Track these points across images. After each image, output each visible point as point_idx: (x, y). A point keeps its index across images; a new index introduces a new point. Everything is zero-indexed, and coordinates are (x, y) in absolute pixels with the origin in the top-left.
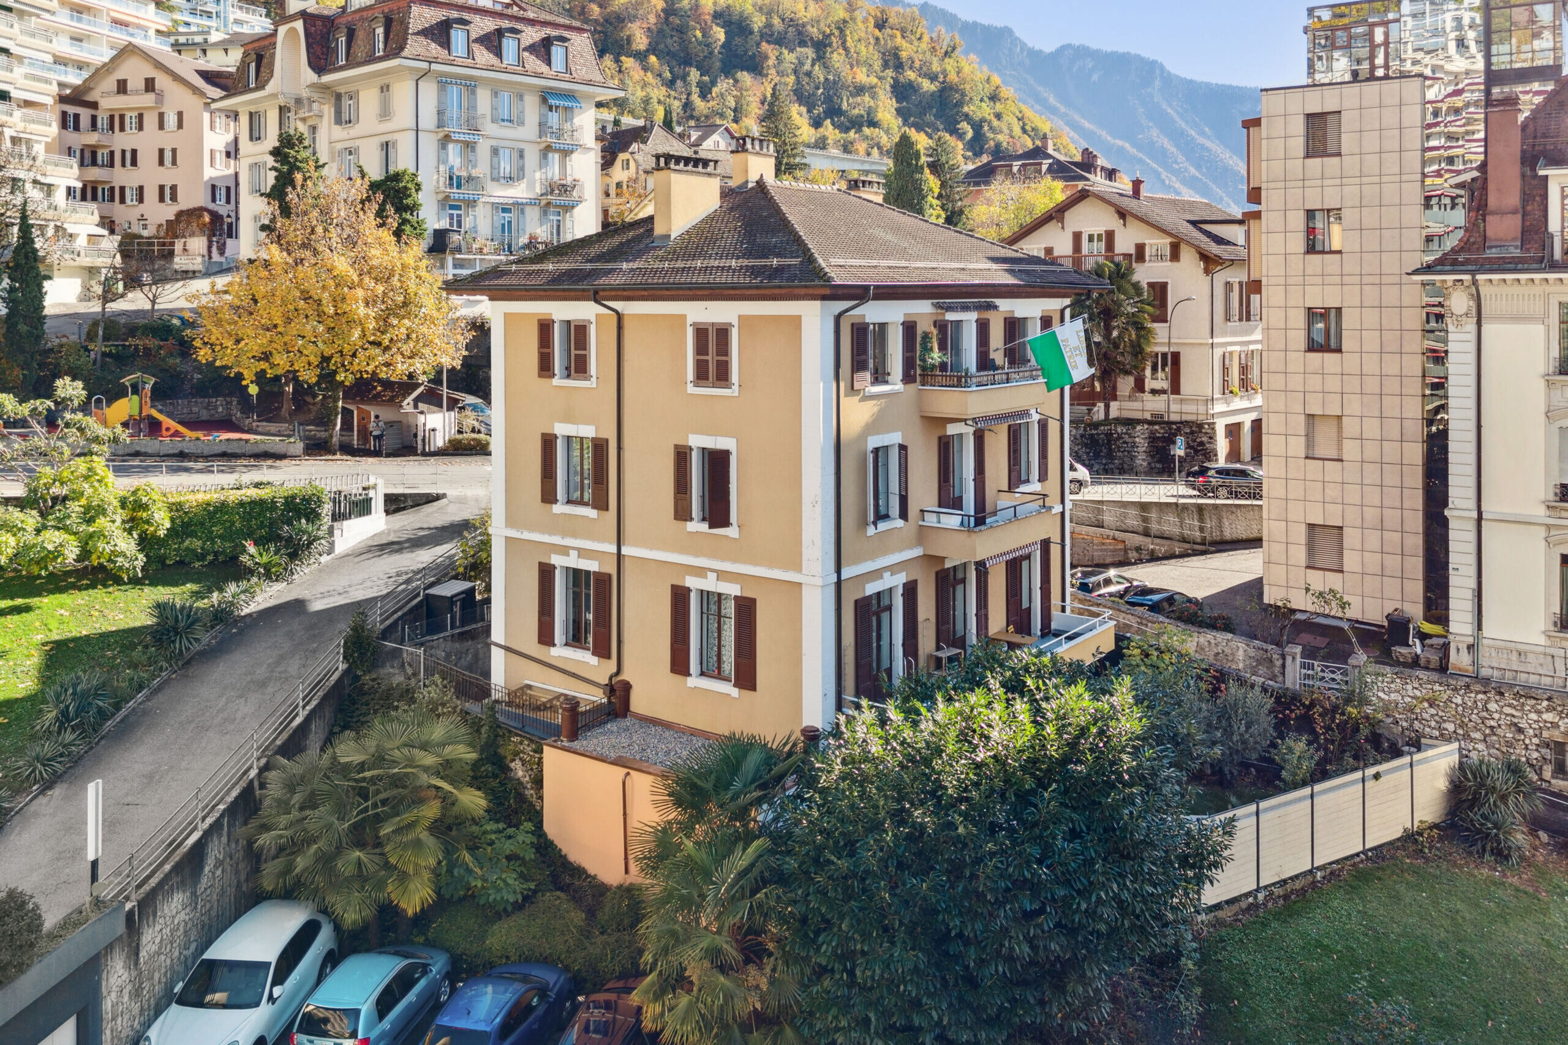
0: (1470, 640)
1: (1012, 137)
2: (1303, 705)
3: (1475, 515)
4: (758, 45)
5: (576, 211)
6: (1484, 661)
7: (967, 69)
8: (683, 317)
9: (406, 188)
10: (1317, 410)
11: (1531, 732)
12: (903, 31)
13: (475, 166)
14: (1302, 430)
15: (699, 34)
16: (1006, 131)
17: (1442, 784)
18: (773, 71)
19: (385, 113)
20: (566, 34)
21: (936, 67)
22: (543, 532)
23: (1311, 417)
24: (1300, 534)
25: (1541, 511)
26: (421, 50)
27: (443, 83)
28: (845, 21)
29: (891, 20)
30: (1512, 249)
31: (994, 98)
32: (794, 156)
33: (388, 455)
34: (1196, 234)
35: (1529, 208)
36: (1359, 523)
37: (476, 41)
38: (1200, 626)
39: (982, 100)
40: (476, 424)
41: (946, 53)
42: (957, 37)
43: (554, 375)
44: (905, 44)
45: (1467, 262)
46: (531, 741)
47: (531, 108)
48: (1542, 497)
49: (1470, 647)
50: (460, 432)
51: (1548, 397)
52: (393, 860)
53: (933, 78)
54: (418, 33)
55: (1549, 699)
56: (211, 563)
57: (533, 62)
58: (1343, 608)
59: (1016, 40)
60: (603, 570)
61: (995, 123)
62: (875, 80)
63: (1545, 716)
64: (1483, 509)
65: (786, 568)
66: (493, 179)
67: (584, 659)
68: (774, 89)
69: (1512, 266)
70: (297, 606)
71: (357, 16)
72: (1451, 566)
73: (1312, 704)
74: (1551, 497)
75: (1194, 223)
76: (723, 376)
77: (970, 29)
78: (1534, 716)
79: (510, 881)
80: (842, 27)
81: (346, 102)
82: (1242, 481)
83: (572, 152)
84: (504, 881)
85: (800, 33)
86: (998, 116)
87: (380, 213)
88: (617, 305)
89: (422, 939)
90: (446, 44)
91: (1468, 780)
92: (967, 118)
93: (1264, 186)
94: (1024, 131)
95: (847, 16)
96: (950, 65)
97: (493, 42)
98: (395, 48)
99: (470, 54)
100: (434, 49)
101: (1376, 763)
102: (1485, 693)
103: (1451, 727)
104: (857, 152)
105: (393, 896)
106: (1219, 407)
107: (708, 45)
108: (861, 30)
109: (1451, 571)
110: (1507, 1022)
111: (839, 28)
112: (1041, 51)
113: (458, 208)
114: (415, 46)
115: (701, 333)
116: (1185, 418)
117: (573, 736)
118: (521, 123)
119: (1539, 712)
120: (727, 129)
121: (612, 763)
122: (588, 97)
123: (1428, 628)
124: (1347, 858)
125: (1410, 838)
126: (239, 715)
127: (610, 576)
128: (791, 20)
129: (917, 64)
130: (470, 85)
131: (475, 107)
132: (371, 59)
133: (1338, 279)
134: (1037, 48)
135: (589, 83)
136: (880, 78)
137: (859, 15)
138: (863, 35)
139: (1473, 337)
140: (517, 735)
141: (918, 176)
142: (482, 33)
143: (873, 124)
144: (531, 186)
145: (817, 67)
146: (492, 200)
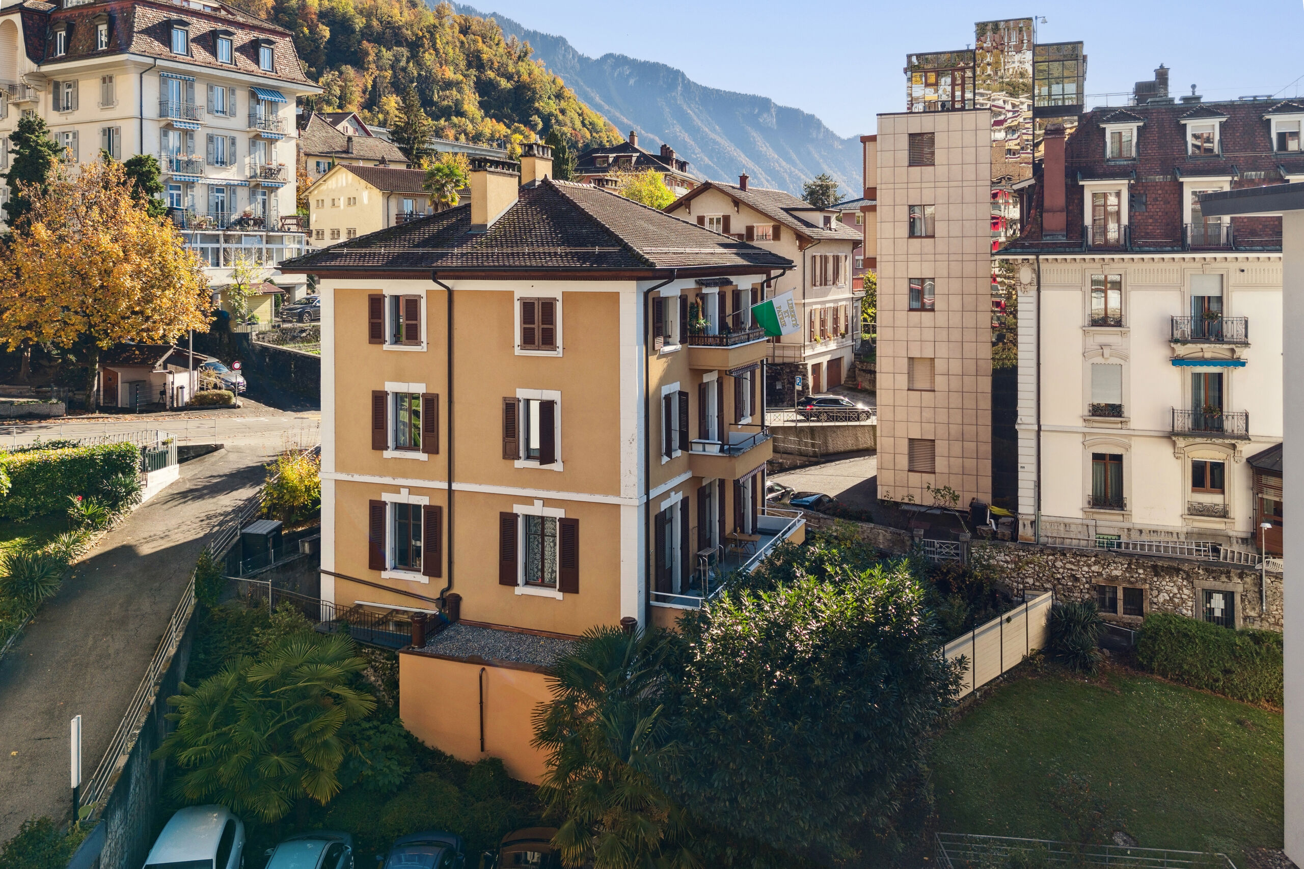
0: (1033, 518)
1: (574, 129)
2: (942, 572)
3: (1036, 427)
4: (360, 43)
5: (280, 191)
6: (1042, 533)
7: (536, 71)
8: (511, 293)
9: (150, 172)
10: (915, 354)
11: (1084, 580)
12: (484, 37)
13: (193, 152)
14: (905, 369)
15: (306, 31)
16: (569, 124)
17: (1043, 622)
18: (373, 66)
19: (107, 101)
20: (272, 37)
21: (511, 69)
22: (373, 475)
23: (911, 360)
24: (904, 447)
25: (1079, 424)
26: (144, 47)
27: (165, 76)
28: (435, 26)
29: (473, 27)
30: (1060, 237)
31: (559, 96)
32: (424, 142)
33: (141, 412)
34: (790, 219)
35: (1070, 208)
36: (946, 436)
37: (193, 40)
38: (850, 519)
39: (549, 98)
40: (218, 381)
41: (519, 57)
42: (528, 45)
43: (385, 341)
44: (486, 49)
45: (1031, 246)
46: (383, 650)
47: (241, 99)
48: (1081, 413)
49: (1032, 523)
50: (202, 389)
51: (1084, 341)
52: (309, 760)
53: (509, 77)
54: (142, 32)
55: (1096, 556)
56: (33, 517)
57: (244, 62)
58: (954, 500)
59: (568, 48)
60: (433, 504)
61: (561, 117)
62: (461, 77)
63: (1093, 568)
64: (1041, 423)
65: (606, 493)
66: (209, 164)
67: (417, 579)
68: (374, 81)
69: (1062, 249)
70: (126, 552)
71: (77, 13)
72: (1019, 465)
73: (948, 572)
74: (1086, 413)
75: (787, 210)
76: (548, 341)
77: (533, 36)
78: (1086, 569)
79: (394, 767)
80: (432, 31)
81: (64, 90)
82: (835, 408)
83: (277, 140)
84: (388, 767)
85: (396, 35)
86: (563, 112)
87: (135, 196)
88: (448, 283)
89: (321, 825)
90: (167, 41)
91: (1062, 617)
92: (538, 112)
93: (878, 187)
94: (584, 125)
95: (437, 22)
96: (523, 67)
97: (209, 42)
98: (118, 44)
99: (189, 52)
100: (157, 46)
101: (1007, 610)
102: (1053, 555)
103: (1031, 581)
104: (447, 137)
105: (308, 791)
106: (808, 352)
107: (315, 41)
108: (448, 34)
109: (1019, 469)
110: (1120, 782)
111: (429, 32)
112: (588, 58)
113: (179, 188)
114: (140, 43)
115: (528, 306)
116: (787, 360)
117: (422, 644)
118: (233, 114)
119: (1089, 566)
120: (354, 117)
121: (465, 662)
122: (291, 92)
123: (996, 510)
124: (991, 681)
125: (1027, 662)
126: (111, 651)
127: (440, 509)
128: (389, 23)
129: (496, 65)
130: (188, 80)
131: (193, 99)
132: (93, 53)
133: (932, 257)
134: (585, 55)
135: (293, 81)
136: (465, 76)
137: (447, 22)
138: (450, 39)
139: (1034, 300)
140: (368, 647)
141: (565, 167)
142: (199, 33)
143: (461, 114)
144: (241, 170)
145: (411, 64)
146: (208, 181)
